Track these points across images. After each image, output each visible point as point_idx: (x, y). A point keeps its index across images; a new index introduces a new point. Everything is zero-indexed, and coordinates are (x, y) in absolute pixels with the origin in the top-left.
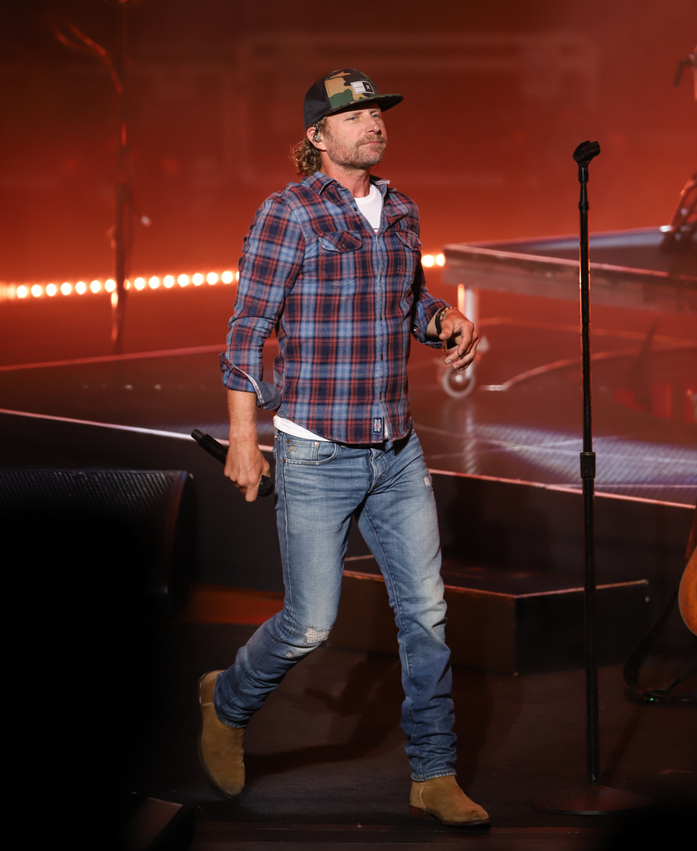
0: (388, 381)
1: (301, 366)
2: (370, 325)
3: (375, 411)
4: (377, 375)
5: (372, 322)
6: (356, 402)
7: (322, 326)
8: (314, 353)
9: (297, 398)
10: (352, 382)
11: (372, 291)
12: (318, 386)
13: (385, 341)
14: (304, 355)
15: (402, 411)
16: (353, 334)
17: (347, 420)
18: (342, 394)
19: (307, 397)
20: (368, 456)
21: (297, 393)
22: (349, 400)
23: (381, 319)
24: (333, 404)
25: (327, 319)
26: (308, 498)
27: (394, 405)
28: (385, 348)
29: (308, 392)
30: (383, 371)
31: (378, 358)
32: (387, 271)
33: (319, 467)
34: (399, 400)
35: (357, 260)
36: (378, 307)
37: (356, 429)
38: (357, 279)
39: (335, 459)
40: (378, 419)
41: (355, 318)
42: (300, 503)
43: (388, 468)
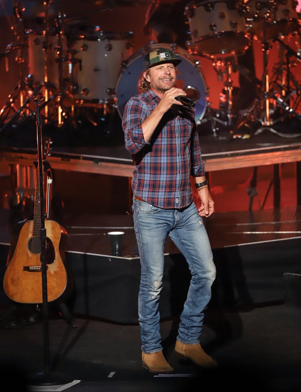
0: (182, 182)
1: (144, 175)
2: (174, 158)
3: (176, 194)
4: (178, 179)
5: (175, 157)
6: (168, 191)
7: (154, 158)
8: (150, 170)
9: (143, 189)
10: (167, 182)
11: (175, 143)
12: (152, 184)
13: (181, 165)
14: (146, 170)
15: (188, 194)
16: (167, 162)
17: (164, 198)
18: (162, 187)
19: (148, 188)
20: (173, 212)
21: (143, 187)
22: (165, 190)
23: (179, 155)
24: (158, 192)
25: (156, 155)
26: (149, 228)
27: (184, 192)
28: (181, 168)
29: (148, 186)
30: (180, 177)
31: (178, 172)
32: (181, 135)
33: (153, 215)
34: (186, 190)
35: (168, 130)
36: (177, 150)
37: (168, 202)
38: (168, 138)
39: (160, 212)
40: (177, 198)
41: (168, 155)
42: (146, 230)
43: (182, 217)
